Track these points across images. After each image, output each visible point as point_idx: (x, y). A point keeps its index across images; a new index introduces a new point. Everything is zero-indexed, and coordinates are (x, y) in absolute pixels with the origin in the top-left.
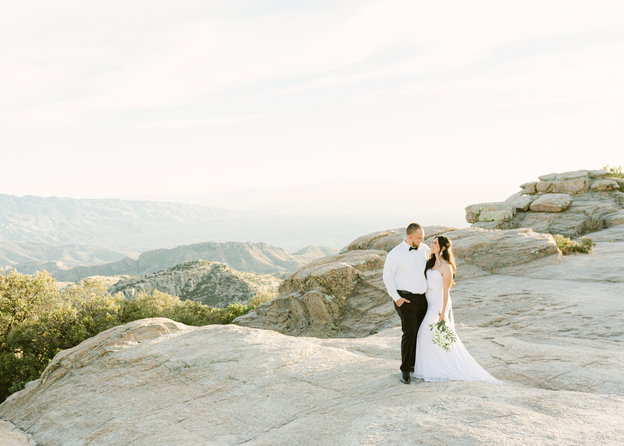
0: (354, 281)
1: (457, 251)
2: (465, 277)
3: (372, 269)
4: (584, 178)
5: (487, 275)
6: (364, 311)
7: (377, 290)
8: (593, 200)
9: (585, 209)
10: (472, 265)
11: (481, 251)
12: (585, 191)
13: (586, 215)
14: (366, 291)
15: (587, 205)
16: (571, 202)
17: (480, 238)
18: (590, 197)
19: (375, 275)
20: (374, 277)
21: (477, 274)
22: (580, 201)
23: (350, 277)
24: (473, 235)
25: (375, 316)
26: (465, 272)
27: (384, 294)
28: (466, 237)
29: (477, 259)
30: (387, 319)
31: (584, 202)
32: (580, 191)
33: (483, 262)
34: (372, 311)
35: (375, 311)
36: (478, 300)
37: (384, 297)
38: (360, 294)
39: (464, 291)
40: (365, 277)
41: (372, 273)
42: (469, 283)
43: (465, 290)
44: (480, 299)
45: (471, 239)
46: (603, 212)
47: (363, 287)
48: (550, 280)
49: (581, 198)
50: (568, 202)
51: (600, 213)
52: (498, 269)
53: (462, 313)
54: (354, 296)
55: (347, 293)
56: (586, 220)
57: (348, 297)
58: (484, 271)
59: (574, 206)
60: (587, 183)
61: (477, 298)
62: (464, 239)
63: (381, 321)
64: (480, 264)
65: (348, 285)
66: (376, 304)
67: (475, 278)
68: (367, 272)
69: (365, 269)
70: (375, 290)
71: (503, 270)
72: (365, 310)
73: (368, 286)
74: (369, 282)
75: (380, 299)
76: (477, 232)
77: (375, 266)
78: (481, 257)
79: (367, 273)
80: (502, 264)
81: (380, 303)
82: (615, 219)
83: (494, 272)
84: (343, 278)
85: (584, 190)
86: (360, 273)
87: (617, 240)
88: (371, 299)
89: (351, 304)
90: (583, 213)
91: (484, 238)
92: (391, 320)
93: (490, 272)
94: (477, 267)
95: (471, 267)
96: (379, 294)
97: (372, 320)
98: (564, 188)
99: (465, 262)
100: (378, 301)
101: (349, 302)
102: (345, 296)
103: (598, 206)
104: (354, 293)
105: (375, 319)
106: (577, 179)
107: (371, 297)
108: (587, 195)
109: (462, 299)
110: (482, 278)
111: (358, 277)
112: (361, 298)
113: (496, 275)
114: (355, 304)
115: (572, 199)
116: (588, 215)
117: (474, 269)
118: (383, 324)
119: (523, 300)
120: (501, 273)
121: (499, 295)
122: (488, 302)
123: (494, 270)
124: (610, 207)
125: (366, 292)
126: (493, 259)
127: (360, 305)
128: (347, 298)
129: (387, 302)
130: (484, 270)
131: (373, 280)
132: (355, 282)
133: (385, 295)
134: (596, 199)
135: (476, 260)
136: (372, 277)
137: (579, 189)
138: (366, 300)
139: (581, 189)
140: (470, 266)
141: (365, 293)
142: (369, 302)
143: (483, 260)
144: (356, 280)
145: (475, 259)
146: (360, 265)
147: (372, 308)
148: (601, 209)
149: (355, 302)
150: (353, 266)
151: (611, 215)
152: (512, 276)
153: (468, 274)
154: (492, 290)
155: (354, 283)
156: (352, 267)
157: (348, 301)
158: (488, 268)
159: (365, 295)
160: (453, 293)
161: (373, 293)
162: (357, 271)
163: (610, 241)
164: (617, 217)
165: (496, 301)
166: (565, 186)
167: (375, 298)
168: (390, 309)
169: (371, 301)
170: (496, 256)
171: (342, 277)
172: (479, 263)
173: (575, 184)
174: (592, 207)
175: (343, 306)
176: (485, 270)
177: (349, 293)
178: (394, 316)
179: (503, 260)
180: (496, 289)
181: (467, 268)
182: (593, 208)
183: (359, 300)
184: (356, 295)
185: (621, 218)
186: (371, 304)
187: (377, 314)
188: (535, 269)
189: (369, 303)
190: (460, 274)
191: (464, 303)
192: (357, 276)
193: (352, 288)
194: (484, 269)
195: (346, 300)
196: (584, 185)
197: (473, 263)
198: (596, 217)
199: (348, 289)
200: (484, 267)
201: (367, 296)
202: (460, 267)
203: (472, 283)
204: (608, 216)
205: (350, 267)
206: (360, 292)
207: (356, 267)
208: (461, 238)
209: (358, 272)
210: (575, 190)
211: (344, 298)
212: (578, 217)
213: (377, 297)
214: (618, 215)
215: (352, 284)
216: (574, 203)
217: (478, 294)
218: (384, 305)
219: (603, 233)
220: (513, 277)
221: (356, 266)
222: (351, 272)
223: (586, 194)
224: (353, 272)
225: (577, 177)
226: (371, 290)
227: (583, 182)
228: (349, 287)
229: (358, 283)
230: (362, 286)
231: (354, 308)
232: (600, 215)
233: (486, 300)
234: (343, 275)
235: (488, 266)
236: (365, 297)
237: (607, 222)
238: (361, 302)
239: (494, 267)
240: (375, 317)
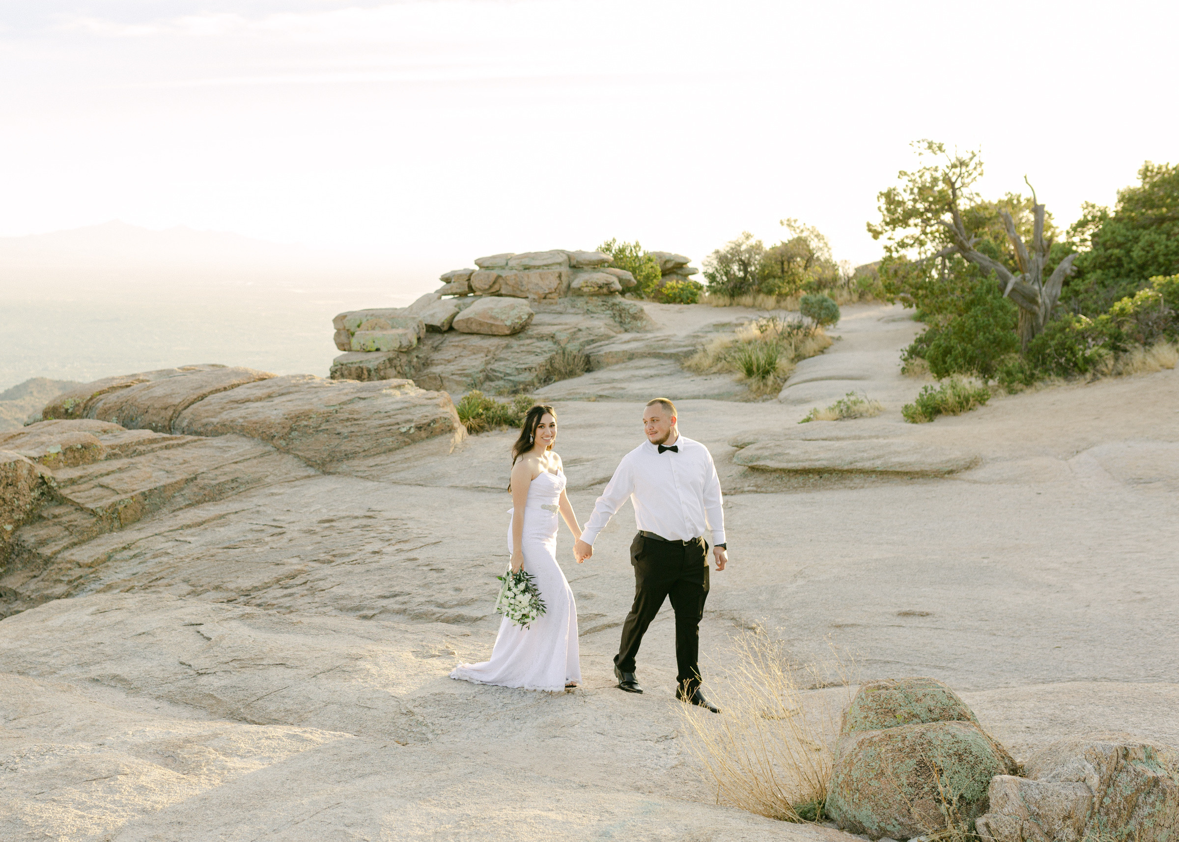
0: (32, 490)
1: (258, 426)
2: (268, 480)
3: (76, 465)
4: (558, 266)
5: (314, 476)
6: (49, 554)
7: (82, 509)
8: (572, 314)
9: (553, 332)
10: (286, 455)
11: (306, 426)
12: (560, 294)
13: (555, 343)
14: (57, 511)
15: (560, 324)
16: (531, 315)
17: (308, 399)
18: (569, 306)
19: (81, 477)
20: (79, 482)
21: (293, 474)
22: (549, 313)
23: (24, 483)
24: (296, 392)
25: (69, 566)
26: (270, 470)
27: (94, 519)
28: (283, 394)
29: (297, 442)
30: (92, 573)
31: (556, 316)
32: (550, 293)
33: (307, 450)
34: (67, 554)
35: (72, 555)
36: (279, 530)
37: (94, 525)
38: (44, 518)
39: (258, 512)
40: (58, 483)
41: (75, 473)
42: (272, 494)
43: (261, 509)
44: (281, 527)
45: (290, 401)
46: (586, 339)
47: (54, 503)
48: (425, 489)
49: (552, 307)
50: (523, 317)
51: (582, 340)
52: (334, 464)
53: (237, 559)
54: (32, 523)
55: (16, 517)
56: (554, 353)
57: (18, 525)
58: (308, 468)
59: (535, 325)
60: (564, 278)
61: (276, 527)
62: (277, 400)
63: (81, 577)
64: (300, 454)
65: (18, 499)
66: (76, 540)
67: (288, 482)
68: (64, 471)
69: (61, 464)
70: (76, 509)
71: (344, 466)
72: (52, 553)
73: (62, 501)
74: (65, 492)
75: (86, 529)
76: (307, 386)
77: (82, 457)
78: (304, 439)
79: (64, 474)
80: (343, 455)
81: (86, 537)
82: (606, 353)
83: (328, 470)
84: (8, 484)
85: (558, 291)
86: (48, 473)
87: (601, 396)
88: (67, 529)
89: (24, 541)
90: (550, 339)
91: (315, 400)
92: (101, 575)
93: (321, 470)
94: (296, 460)
95: (284, 461)
96: (84, 519)
97: (63, 575)
98: (522, 286)
99: (273, 449)
100: (82, 533)
101: (20, 536)
102: (10, 523)
103: (579, 326)
104: (33, 517)
105: (70, 572)
106: (545, 268)
107: (66, 525)
108: (563, 303)
109: (248, 527)
110: (302, 482)
111: (43, 481)
112: (46, 527)
113: (330, 477)
114: (33, 540)
115: (531, 311)
116: (559, 344)
117: (289, 465)
118: (83, 584)
119: (357, 531)
120: (339, 473)
121: (320, 519)
122: (295, 535)
123: (328, 466)
124: (600, 328)
125: (57, 514)
126: (327, 443)
127: (43, 543)
128: (17, 528)
129: (101, 536)
130: (308, 466)
131: (75, 488)
132: (36, 494)
133: (97, 521)
134: (579, 311)
135: (293, 446)
136: (73, 482)
137: (549, 289)
138: (55, 531)
139: (553, 290)
140: (282, 458)
141: (55, 517)
142: (61, 535)
143: (309, 446)
144: (38, 488)
145: (293, 443)
146: (50, 456)
147: (66, 548)
148: (584, 333)
149: (32, 536)
150: (30, 458)
151: (601, 346)
152: (358, 479)
153: (276, 475)
154: (312, 510)
155: (32, 494)
156: (30, 462)
157: (18, 533)
158: (316, 461)
159: (56, 520)
160: (236, 515)
161: (72, 517)
162: (40, 469)
163: (589, 399)
164: (611, 350)
165: (311, 532)
166: (524, 283)
167: (76, 526)
168: (101, 551)
169: (67, 533)
170: (334, 436)
171: (4, 482)
172: (299, 450)
173: (542, 279)
174: (567, 327)
175: (7, 545)
176: (311, 466)
177: (22, 516)
178: (108, 566)
179: (347, 446)
180: (319, 506)
181: (275, 461)
182: (568, 329)
183: (42, 532)
184: (36, 521)
185: (617, 353)
186: (66, 540)
187: (74, 561)
188: (403, 465)
189: (63, 538)
190: (258, 475)
191: (250, 536)
192: (40, 481)
193: (28, 506)
194: (309, 463)
195: (13, 532)
196: (558, 282)
197: (288, 452)
198: (574, 348)
199: (18, 507)
200: (309, 459)
201: (60, 524)
202: (261, 460)
203: (280, 494)
204: (594, 348)
205: (26, 460)
206: (45, 514)
207: (41, 460)
208: (272, 397)
209: (43, 471)
210: (541, 292)
211: (9, 528)
212: (540, 348)
213: (80, 524)
214: (613, 345)
215: (28, 497)
216: (536, 319)
217: (282, 518)
218: (94, 543)
219: (583, 383)
220: (362, 480)
221: (40, 457)
222: (25, 472)
223: (561, 300)
224: (31, 470)
225: (546, 266)
226: (68, 510)
227: (557, 275)
228: (21, 503)
229: (42, 494)
230: (52, 500)
231: (29, 548)
232: (581, 345)
233: (292, 531)
234: (7, 477)
235: (317, 458)
236: (55, 524)
237: (592, 359)
238: (45, 537)
239: (328, 460)
240: (70, 569)
